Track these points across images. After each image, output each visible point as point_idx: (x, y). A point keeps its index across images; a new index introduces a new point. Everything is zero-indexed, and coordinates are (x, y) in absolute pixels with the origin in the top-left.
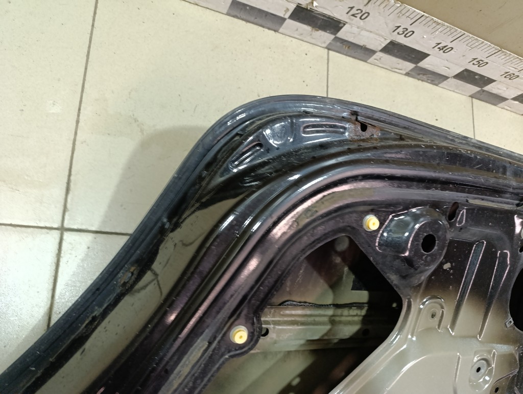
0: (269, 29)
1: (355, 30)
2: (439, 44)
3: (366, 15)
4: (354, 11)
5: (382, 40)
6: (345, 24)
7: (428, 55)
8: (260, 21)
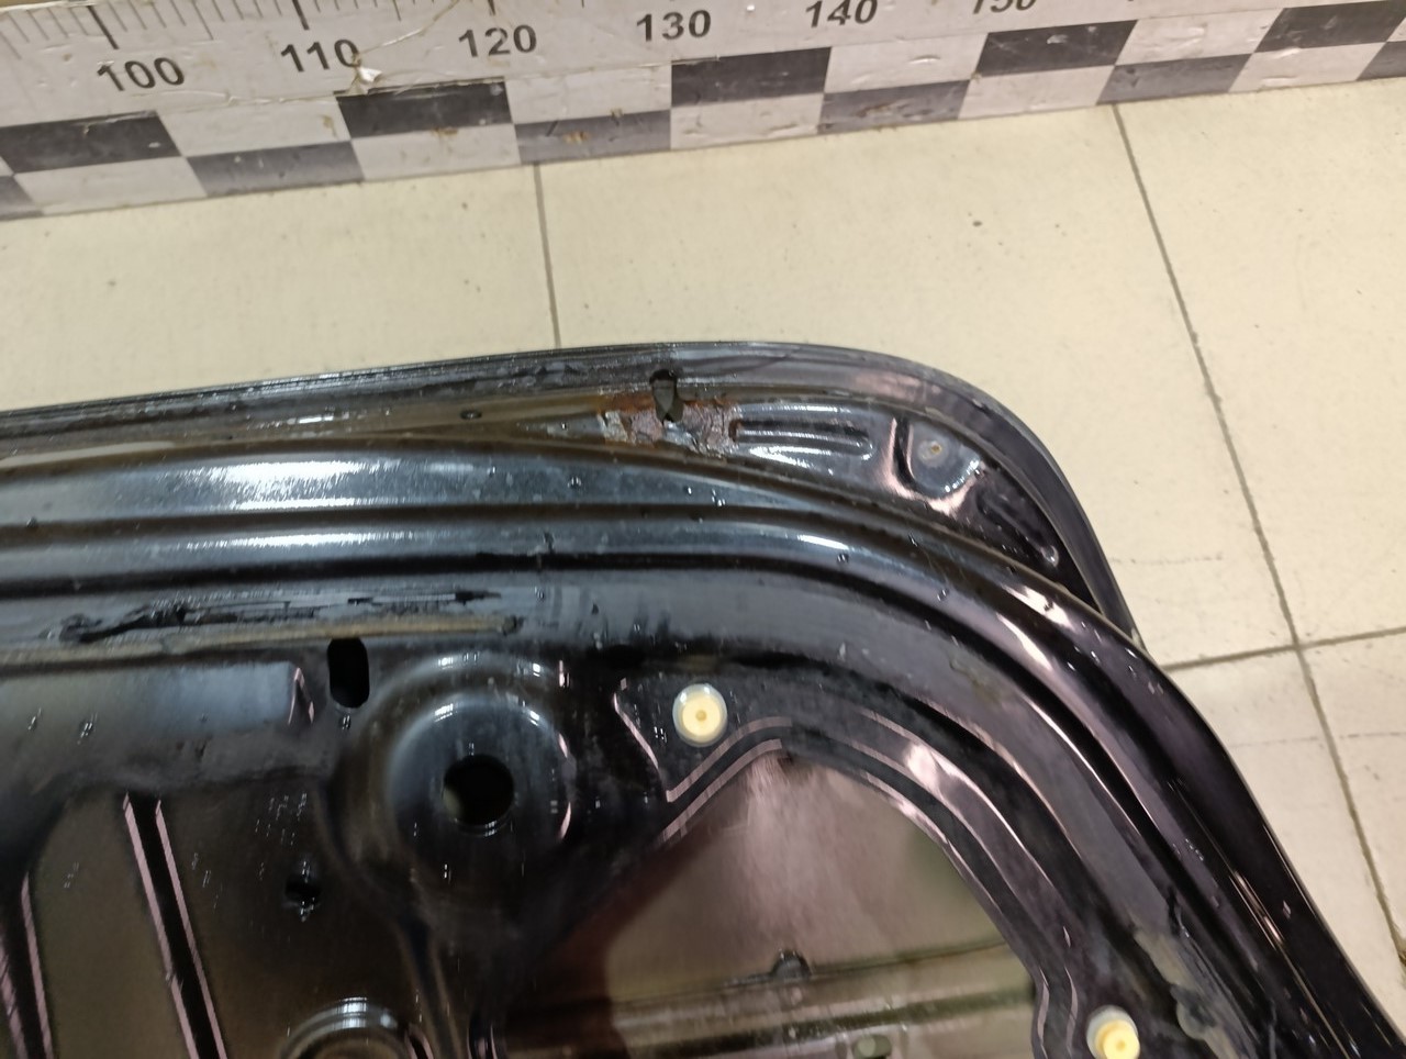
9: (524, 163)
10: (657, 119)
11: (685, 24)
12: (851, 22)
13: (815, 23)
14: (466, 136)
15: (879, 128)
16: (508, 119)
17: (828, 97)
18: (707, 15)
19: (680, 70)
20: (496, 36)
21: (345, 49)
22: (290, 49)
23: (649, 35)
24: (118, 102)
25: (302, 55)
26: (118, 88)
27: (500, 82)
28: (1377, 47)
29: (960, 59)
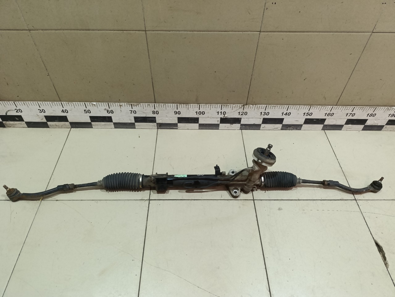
0: (216, 129)
1: (246, 119)
2: (283, 113)
3: (246, 113)
4: (241, 113)
5: (260, 119)
7: (284, 118)
8: (211, 128)
9: (240, 129)
10: (259, 125)
11: (266, 114)
12: (287, 115)
13: (282, 115)
14: (234, 125)
15: (289, 130)
16: (240, 123)
17: (283, 125)
18: (269, 113)
19: (264, 119)
20: (243, 113)
21: (224, 112)
22: (218, 112)
23: (261, 115)
24: (195, 116)
25: (219, 113)
26: (197, 114)
27: (241, 118)
28: (364, 126)
29: (302, 121)
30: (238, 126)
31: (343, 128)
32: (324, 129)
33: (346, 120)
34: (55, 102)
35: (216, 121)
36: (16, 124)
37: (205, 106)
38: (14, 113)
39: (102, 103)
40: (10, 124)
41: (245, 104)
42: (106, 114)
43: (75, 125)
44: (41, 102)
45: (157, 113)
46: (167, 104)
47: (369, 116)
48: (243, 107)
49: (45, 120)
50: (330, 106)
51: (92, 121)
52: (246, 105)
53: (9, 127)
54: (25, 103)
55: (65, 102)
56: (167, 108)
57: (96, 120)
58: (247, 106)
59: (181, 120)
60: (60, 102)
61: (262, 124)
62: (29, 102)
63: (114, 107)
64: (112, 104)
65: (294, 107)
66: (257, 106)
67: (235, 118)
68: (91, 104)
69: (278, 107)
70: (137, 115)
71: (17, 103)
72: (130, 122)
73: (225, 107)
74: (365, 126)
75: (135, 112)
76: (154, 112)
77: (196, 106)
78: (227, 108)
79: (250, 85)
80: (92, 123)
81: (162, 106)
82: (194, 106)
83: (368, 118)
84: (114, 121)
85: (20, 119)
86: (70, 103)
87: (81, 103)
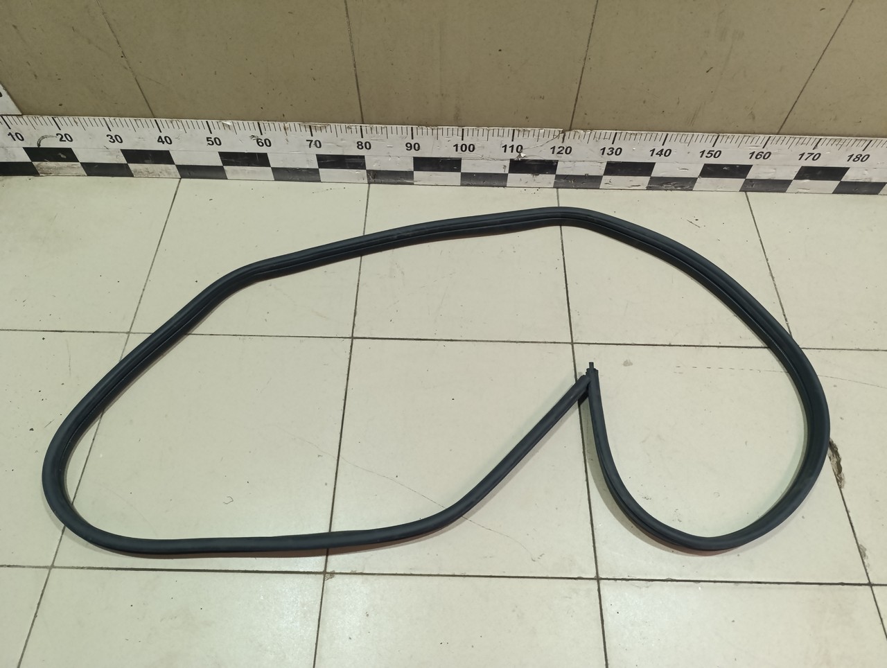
0: (499, 187)
1: (569, 164)
2: (654, 150)
3: (569, 149)
4: (557, 150)
5: (599, 164)
6: (557, 163)
7: (655, 163)
8: (488, 183)
9: (554, 187)
10: (598, 179)
11: (614, 151)
12: (663, 156)
13: (652, 155)
14: (541, 176)
15: (666, 190)
16: (555, 173)
17: (652, 178)
18: (621, 149)
19: (609, 164)
20: (561, 149)
21: (520, 147)
22: (505, 146)
23: (603, 154)
24: (453, 154)
25: (508, 147)
26: (457, 151)
27: (557, 162)
28: (838, 182)
29: (695, 171)
30: (549, 179)
31: (789, 189)
32: (744, 189)
33: (798, 169)
34: (143, 120)
35: (501, 167)
36: (61, 168)
37: (476, 132)
38: (55, 143)
39: (246, 122)
40: (49, 168)
41: (568, 128)
42: (253, 148)
43: (188, 171)
44: (112, 119)
45: (368, 146)
46: (389, 127)
47: (854, 160)
48: (562, 135)
49: (123, 160)
50: (762, 136)
51: (225, 163)
52: (570, 130)
53: (48, 174)
54: (77, 120)
55: (163, 120)
56: (389, 134)
57: (233, 161)
58: (572, 133)
59: (423, 164)
60: (153, 120)
61: (604, 174)
62: (86, 118)
63: (273, 131)
64: (266, 125)
65: (679, 138)
66: (594, 132)
67: (544, 161)
68: (220, 124)
69: (643, 137)
70: (322, 151)
71: (59, 119)
72: (308, 167)
73: (521, 134)
74: (842, 184)
75: (319, 144)
76: (360, 145)
77: (455, 132)
78: (526, 136)
79: (580, 84)
80: (226, 168)
81: (379, 130)
82: (450, 132)
83: (851, 164)
84: (272, 165)
85: (69, 155)
86: (174, 122)
87: (199, 121)
